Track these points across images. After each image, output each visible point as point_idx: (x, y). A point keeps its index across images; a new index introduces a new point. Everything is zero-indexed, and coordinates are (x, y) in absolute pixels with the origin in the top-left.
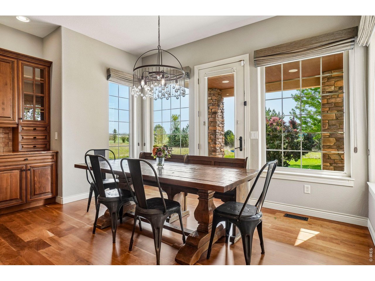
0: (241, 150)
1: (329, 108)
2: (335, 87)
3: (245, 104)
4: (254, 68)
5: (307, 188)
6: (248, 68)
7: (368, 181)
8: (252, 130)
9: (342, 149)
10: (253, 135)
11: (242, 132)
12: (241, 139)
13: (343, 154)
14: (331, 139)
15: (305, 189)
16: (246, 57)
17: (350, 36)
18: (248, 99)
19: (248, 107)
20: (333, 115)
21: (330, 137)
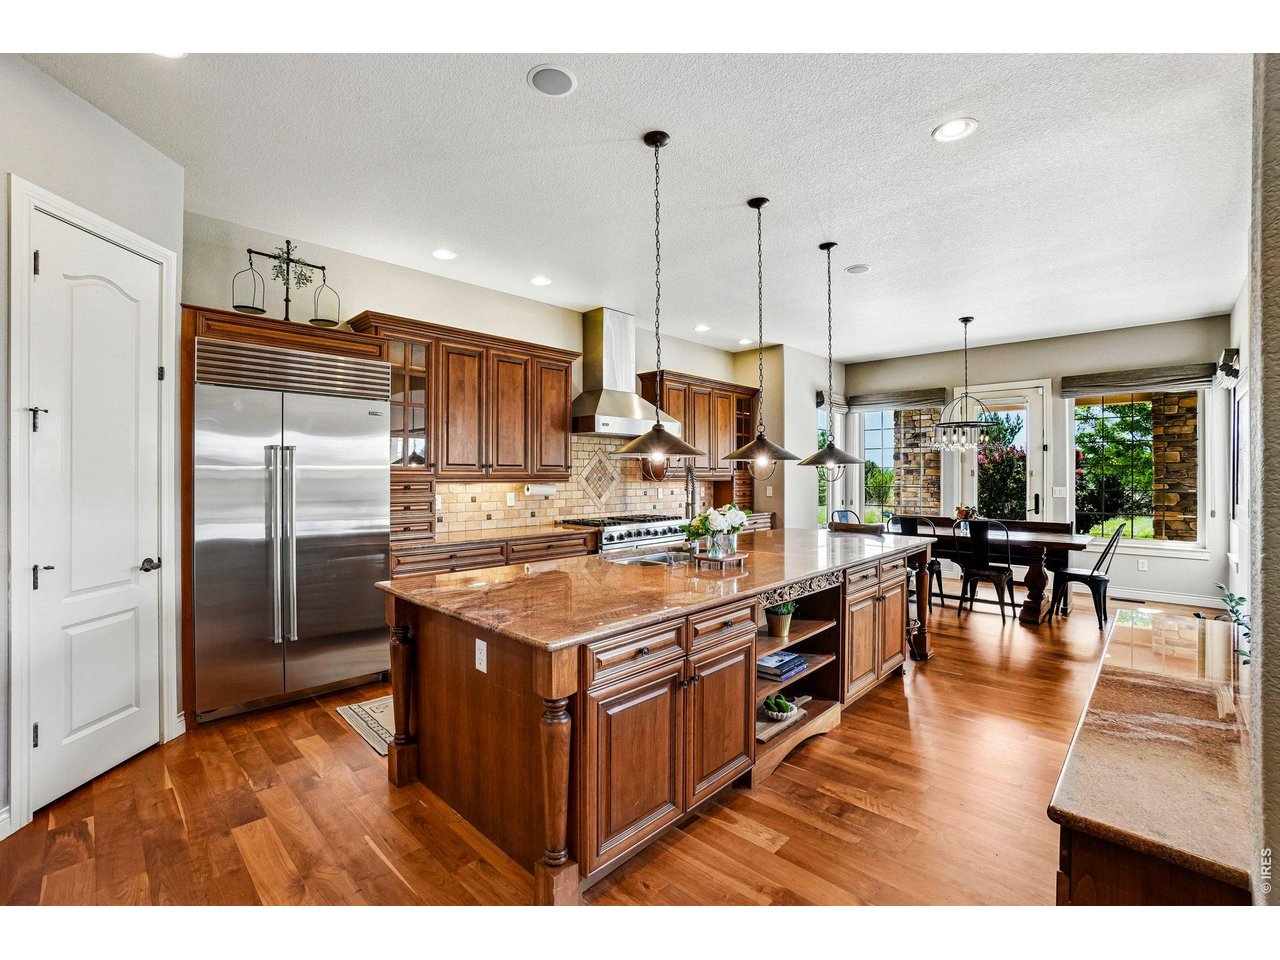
0: (1037, 512)
1: (1169, 443)
2: (1179, 407)
3: (1045, 448)
4: (1060, 400)
5: (1143, 563)
6: (1049, 398)
7: (1229, 551)
8: (1056, 484)
9: (1194, 512)
10: (1057, 492)
11: (1040, 487)
12: (1037, 496)
13: (1195, 520)
14: (1172, 495)
15: (1140, 565)
16: (1047, 383)
17: (1207, 374)
18: (1049, 441)
19: (1049, 454)
20: (1175, 455)
21: (1168, 491)
